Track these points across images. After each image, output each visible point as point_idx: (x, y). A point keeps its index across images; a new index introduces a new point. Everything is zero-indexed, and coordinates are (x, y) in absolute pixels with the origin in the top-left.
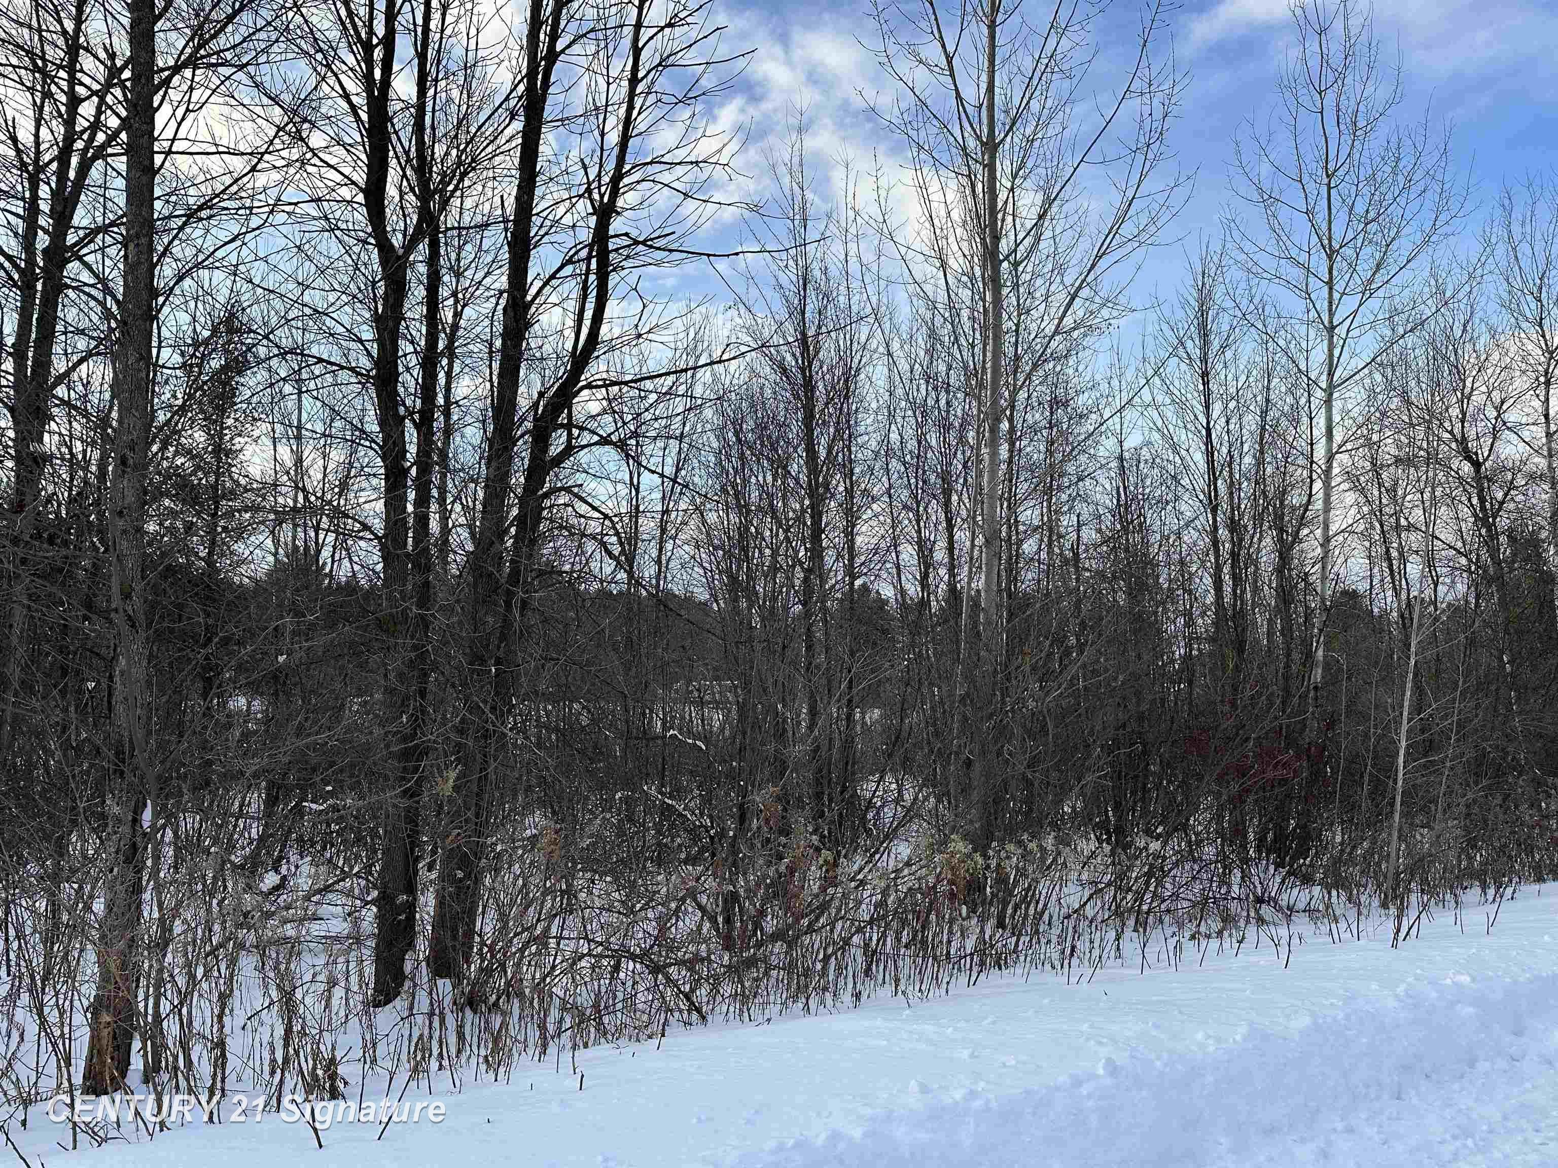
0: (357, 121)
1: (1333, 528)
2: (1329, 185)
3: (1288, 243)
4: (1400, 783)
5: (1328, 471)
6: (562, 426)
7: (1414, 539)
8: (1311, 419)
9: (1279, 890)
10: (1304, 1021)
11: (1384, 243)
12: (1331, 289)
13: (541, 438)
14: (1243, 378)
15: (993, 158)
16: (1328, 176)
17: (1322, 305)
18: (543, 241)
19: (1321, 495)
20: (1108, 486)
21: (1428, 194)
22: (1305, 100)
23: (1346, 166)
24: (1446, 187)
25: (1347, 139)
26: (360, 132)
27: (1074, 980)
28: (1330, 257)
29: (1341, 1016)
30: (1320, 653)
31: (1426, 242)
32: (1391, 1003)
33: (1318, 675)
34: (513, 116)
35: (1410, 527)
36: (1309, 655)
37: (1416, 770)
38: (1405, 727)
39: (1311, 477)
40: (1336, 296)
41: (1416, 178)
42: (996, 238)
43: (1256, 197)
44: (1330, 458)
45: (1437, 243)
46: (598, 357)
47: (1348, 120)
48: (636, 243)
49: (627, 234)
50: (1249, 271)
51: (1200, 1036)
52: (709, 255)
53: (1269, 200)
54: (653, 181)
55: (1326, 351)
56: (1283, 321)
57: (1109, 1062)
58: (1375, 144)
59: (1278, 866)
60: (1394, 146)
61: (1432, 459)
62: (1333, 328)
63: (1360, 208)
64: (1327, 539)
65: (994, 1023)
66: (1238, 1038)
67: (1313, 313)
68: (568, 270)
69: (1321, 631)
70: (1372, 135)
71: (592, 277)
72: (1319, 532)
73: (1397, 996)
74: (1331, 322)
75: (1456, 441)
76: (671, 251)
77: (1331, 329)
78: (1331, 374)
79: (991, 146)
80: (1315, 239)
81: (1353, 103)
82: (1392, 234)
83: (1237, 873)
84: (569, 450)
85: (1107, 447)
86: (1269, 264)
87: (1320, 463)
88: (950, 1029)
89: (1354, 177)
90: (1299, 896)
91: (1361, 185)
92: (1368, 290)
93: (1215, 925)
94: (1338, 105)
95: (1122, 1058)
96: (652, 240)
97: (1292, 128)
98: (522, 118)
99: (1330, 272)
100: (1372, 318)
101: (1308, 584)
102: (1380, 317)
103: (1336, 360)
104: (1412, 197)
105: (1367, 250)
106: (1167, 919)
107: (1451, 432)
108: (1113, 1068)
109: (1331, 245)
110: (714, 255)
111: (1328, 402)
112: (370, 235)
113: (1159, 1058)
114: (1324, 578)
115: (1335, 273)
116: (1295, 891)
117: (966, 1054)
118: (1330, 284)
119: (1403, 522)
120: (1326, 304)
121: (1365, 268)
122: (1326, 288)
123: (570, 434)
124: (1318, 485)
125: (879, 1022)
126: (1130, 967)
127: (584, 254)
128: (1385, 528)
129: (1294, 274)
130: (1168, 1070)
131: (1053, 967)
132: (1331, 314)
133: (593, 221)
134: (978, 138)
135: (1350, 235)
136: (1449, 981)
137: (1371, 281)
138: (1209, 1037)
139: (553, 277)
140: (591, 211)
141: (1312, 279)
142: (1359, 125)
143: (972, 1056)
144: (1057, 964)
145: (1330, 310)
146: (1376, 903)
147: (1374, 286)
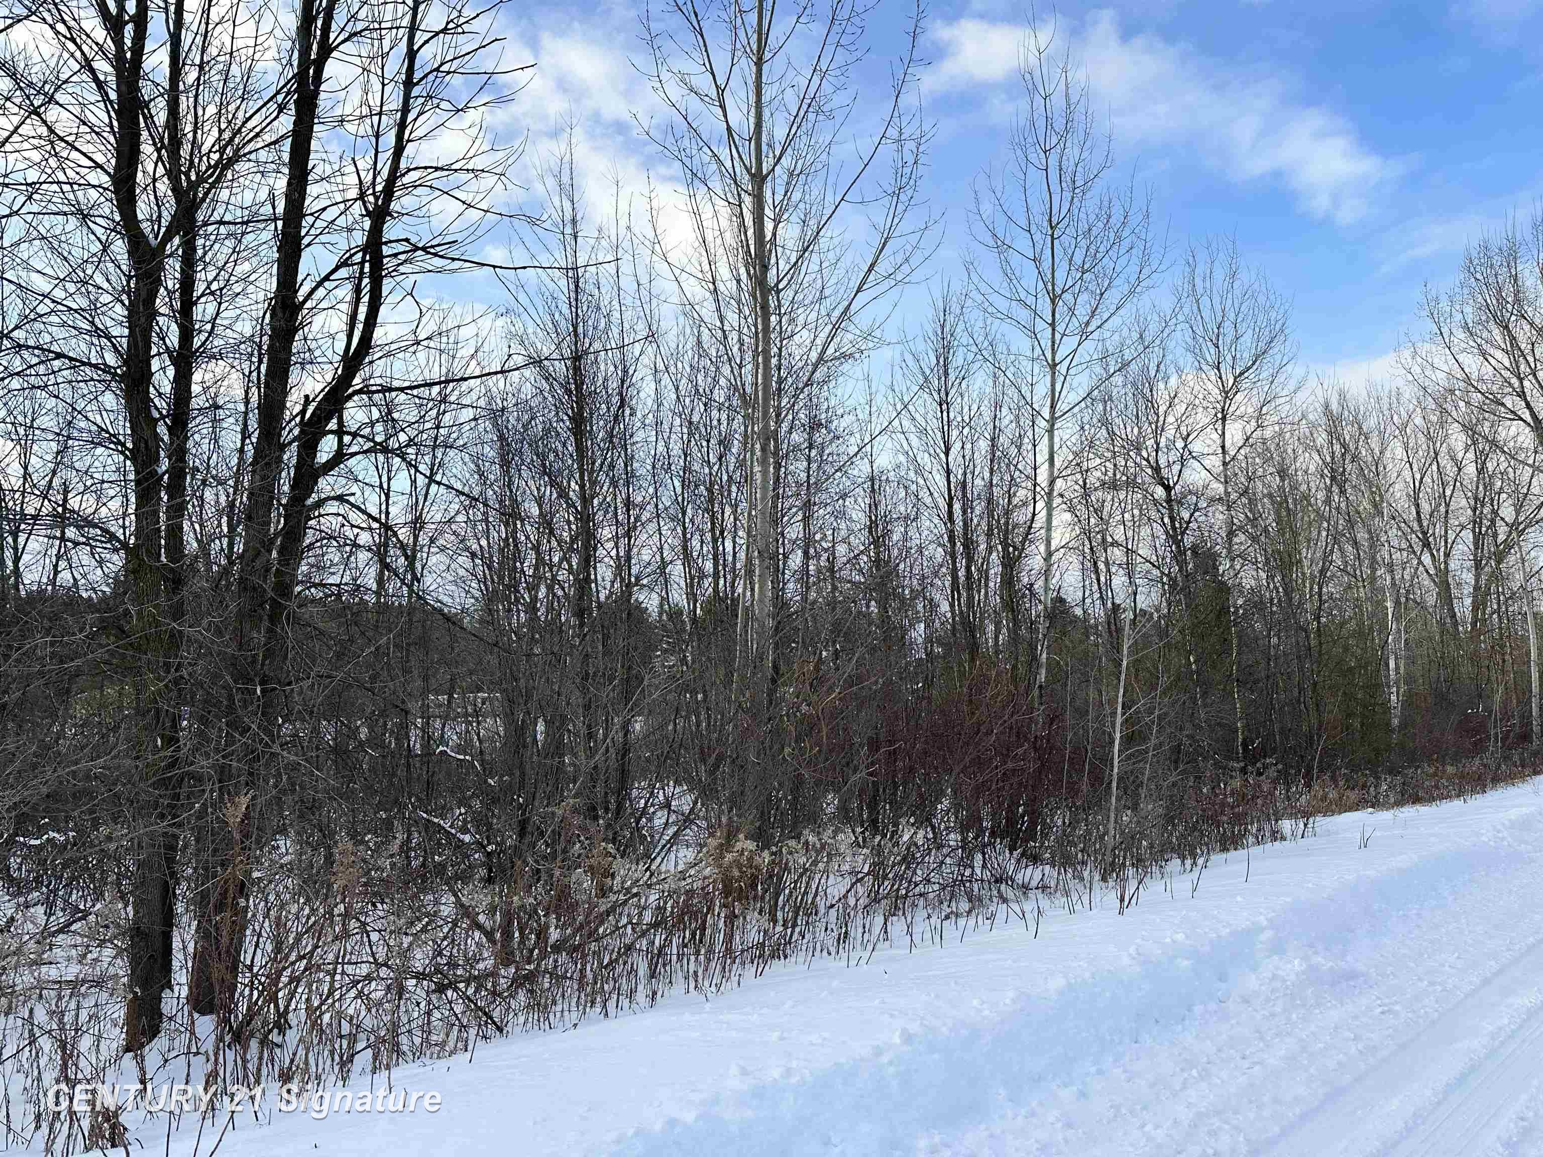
0: (104, 101)
1: (1054, 545)
2: (1052, 236)
3: (1018, 285)
4: (1116, 770)
5: (1050, 494)
6: (331, 432)
7: (1117, 554)
8: (1035, 446)
9: (1016, 871)
10: (1058, 982)
11: (1098, 291)
12: (1054, 330)
13: (309, 445)
14: (975, 407)
15: (760, 188)
16: (1052, 228)
17: (1046, 343)
18: (317, 241)
19: (1044, 513)
20: (863, 505)
21: (1134, 251)
22: (1032, 157)
23: (1067, 219)
24: (1148, 245)
25: (1067, 195)
26: (108, 112)
27: (853, 963)
28: (1053, 301)
29: (1087, 975)
30: (1044, 656)
31: (1132, 292)
32: (1126, 961)
33: (1042, 676)
34: (281, 108)
35: (1115, 544)
36: (1035, 658)
37: (1129, 758)
38: (1119, 720)
39: (1034, 499)
40: (1058, 336)
41: (1125, 234)
42: (765, 268)
43: (992, 243)
44: (1052, 483)
45: (1140, 294)
46: (371, 362)
47: (1068, 179)
48: (416, 248)
49: (407, 240)
50: (985, 311)
51: (975, 1002)
52: (494, 267)
53: (1002, 247)
54: (431, 187)
55: (1049, 385)
56: (1013, 357)
57: (904, 1031)
58: (1091, 203)
59: (1012, 849)
60: (1106, 203)
61: (1131, 484)
62: (1055, 365)
63: (1078, 259)
64: (1050, 554)
65: (793, 1007)
66: (1008, 1001)
67: (1038, 351)
68: (343, 273)
69: (1045, 636)
70: (1088, 196)
71: (366, 281)
72: (1042, 548)
73: (1130, 955)
74: (1053, 360)
75: (1152, 467)
76: (453, 259)
77: (1053, 366)
78: (1053, 407)
79: (759, 179)
80: (1041, 285)
81: (1072, 163)
82: (1106, 284)
83: (979, 857)
84: (340, 457)
85: (861, 469)
86: (1002, 304)
87: (1043, 485)
88: (755, 1016)
89: (1073, 230)
90: (1032, 874)
91: (1079, 239)
92: (1084, 334)
93: (964, 906)
94: (1060, 166)
95: (914, 1027)
96: (433, 247)
97: (1022, 182)
98: (293, 112)
99: (1053, 315)
100: (1088, 358)
101: (1032, 594)
102: (1095, 357)
103: (1057, 395)
104: (1122, 252)
105: (1084, 297)
106: (921, 902)
107: (1148, 460)
108: (908, 1038)
109: (1053, 289)
110: (501, 267)
111: (1051, 431)
112: (118, 224)
113: (945, 1024)
114: (1046, 589)
115: (1057, 316)
116: (1029, 870)
117: (776, 1035)
118: (1053, 325)
119: (1109, 539)
120: (1050, 344)
121: (1082, 312)
122: (1050, 329)
123: (340, 441)
124: (1040, 505)
125: (687, 1016)
126: (898, 947)
127: (358, 258)
128: (1094, 544)
129: (1024, 315)
130: (953, 1034)
131: (829, 954)
132: (1054, 353)
133: (367, 223)
134: (748, 171)
135: (1069, 283)
136: (1168, 940)
137: (1087, 324)
138: (983, 1002)
139: (327, 278)
140: (364, 213)
141: (1038, 319)
142: (1078, 184)
143: (782, 1039)
144: (833, 950)
145: (1053, 349)
146: (1097, 877)
147: (1090, 329)
